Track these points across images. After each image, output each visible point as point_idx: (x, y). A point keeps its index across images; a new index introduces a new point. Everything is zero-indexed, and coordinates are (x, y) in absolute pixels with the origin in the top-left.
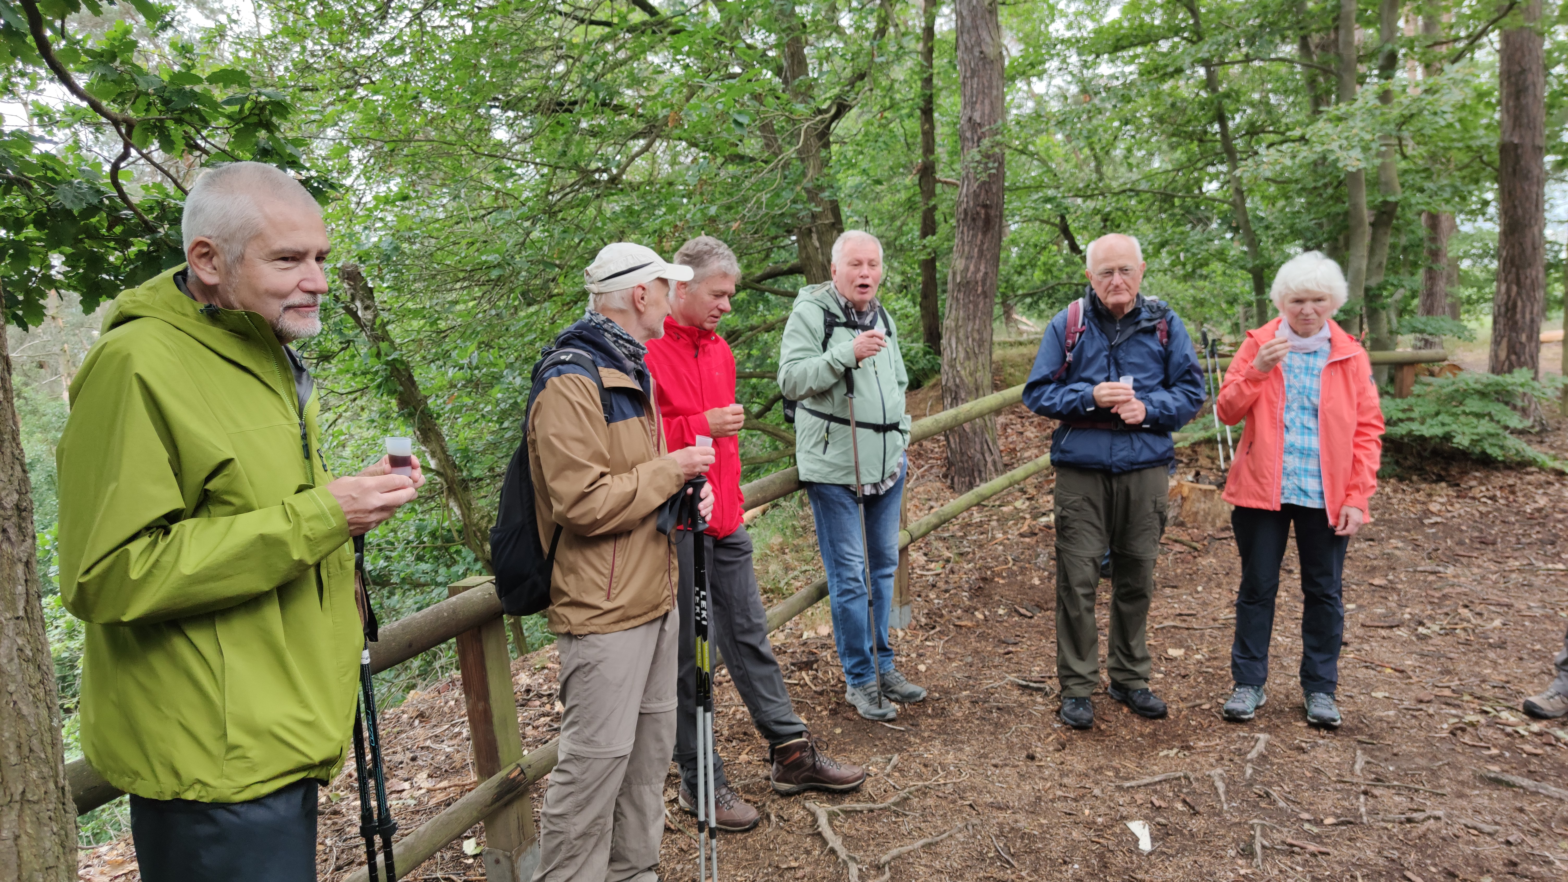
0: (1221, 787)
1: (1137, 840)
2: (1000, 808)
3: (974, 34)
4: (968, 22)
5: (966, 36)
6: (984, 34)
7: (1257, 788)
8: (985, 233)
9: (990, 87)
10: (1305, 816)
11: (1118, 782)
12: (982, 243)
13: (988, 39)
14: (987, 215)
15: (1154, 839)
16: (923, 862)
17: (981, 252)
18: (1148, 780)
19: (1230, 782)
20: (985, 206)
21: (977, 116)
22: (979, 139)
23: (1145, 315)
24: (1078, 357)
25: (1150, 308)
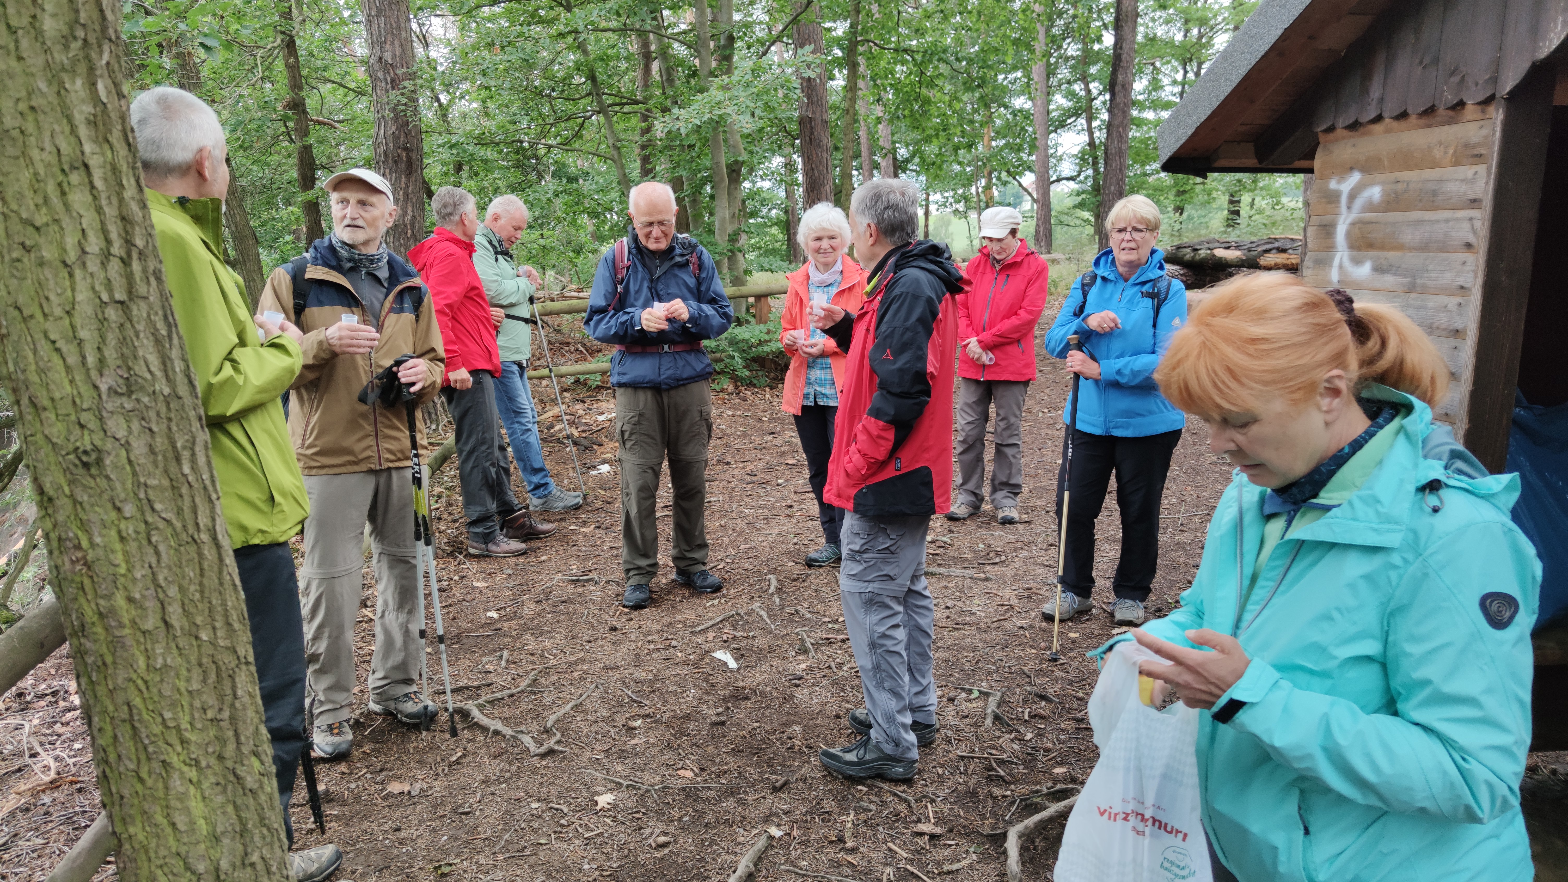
0: (764, 614)
1: (726, 664)
2: (613, 669)
7: (789, 610)
8: (408, 176)
9: (399, 28)
10: (827, 619)
11: (691, 630)
12: (407, 186)
14: (408, 158)
15: (736, 659)
16: (579, 719)
18: (711, 623)
19: (769, 610)
20: (406, 149)
21: (388, 56)
22: (393, 81)
23: (678, 251)
24: (627, 289)
25: (683, 245)
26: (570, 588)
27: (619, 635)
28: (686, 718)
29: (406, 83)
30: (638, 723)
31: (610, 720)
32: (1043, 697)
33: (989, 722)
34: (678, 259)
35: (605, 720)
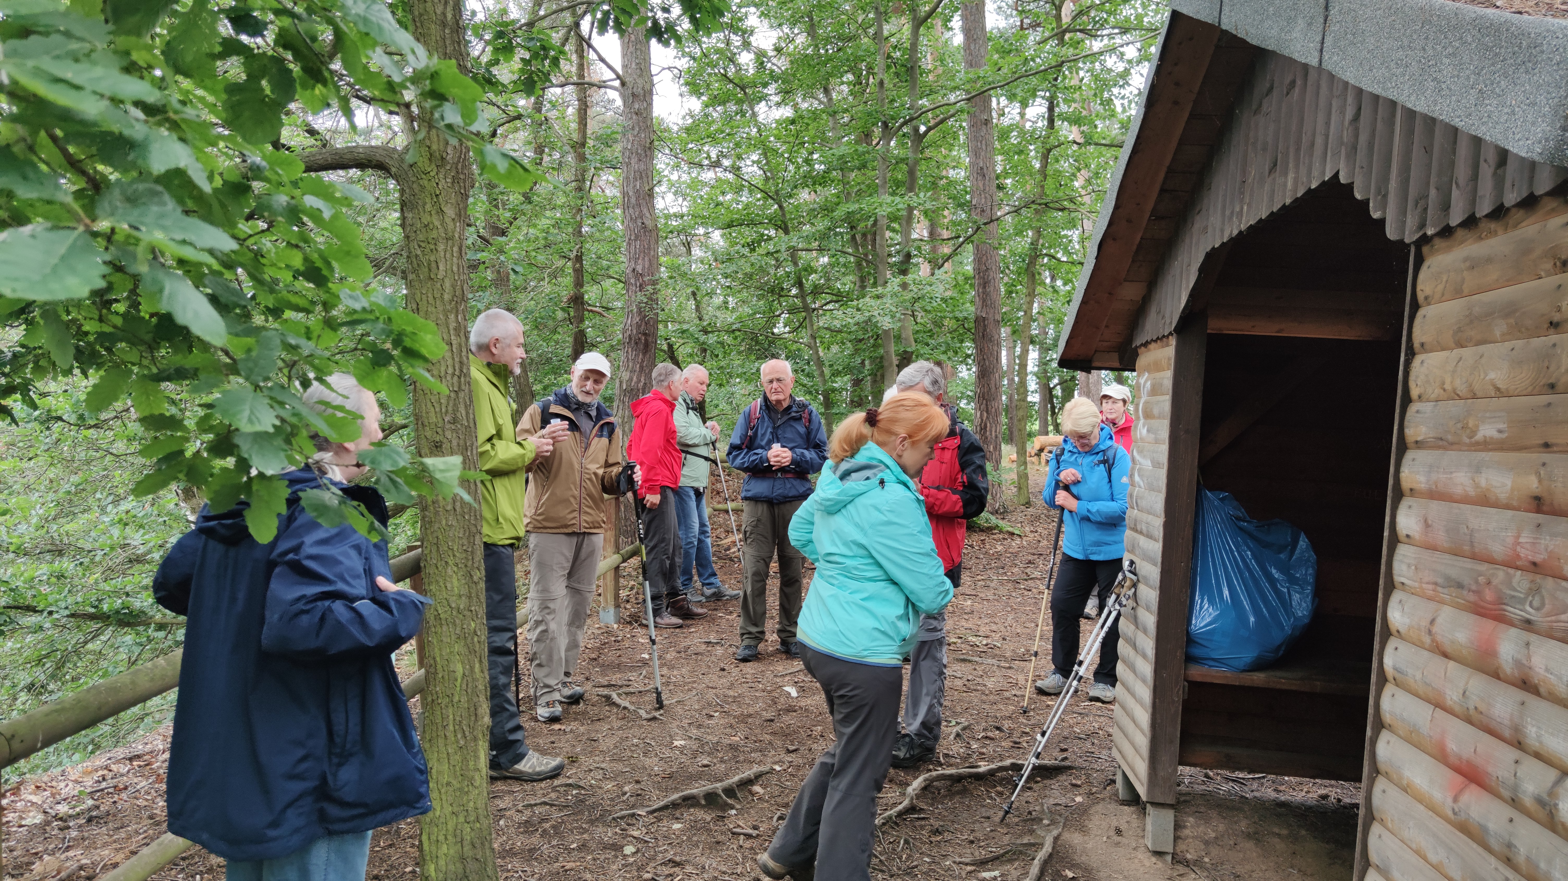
1: (790, 693)
3: (637, 209)
4: (633, 200)
5: (631, 210)
6: (645, 211)
8: (644, 354)
9: (649, 249)
11: (775, 674)
12: (643, 361)
13: (648, 215)
14: (646, 340)
15: (798, 692)
16: (679, 707)
17: (641, 367)
20: (645, 334)
21: (639, 269)
22: (641, 285)
23: (794, 409)
24: (756, 433)
25: (799, 405)
26: (704, 647)
27: (725, 673)
28: (750, 716)
29: (649, 288)
30: (717, 714)
31: (699, 711)
32: (998, 728)
33: (952, 737)
34: (794, 414)
35: (696, 710)
